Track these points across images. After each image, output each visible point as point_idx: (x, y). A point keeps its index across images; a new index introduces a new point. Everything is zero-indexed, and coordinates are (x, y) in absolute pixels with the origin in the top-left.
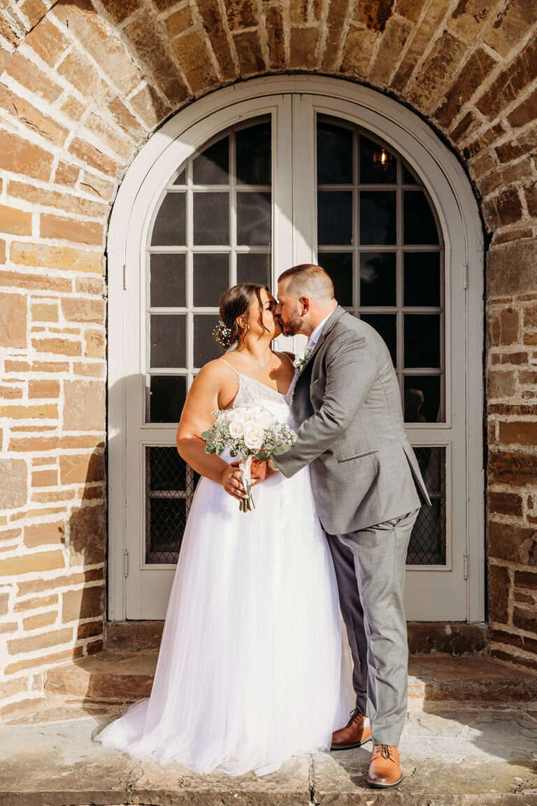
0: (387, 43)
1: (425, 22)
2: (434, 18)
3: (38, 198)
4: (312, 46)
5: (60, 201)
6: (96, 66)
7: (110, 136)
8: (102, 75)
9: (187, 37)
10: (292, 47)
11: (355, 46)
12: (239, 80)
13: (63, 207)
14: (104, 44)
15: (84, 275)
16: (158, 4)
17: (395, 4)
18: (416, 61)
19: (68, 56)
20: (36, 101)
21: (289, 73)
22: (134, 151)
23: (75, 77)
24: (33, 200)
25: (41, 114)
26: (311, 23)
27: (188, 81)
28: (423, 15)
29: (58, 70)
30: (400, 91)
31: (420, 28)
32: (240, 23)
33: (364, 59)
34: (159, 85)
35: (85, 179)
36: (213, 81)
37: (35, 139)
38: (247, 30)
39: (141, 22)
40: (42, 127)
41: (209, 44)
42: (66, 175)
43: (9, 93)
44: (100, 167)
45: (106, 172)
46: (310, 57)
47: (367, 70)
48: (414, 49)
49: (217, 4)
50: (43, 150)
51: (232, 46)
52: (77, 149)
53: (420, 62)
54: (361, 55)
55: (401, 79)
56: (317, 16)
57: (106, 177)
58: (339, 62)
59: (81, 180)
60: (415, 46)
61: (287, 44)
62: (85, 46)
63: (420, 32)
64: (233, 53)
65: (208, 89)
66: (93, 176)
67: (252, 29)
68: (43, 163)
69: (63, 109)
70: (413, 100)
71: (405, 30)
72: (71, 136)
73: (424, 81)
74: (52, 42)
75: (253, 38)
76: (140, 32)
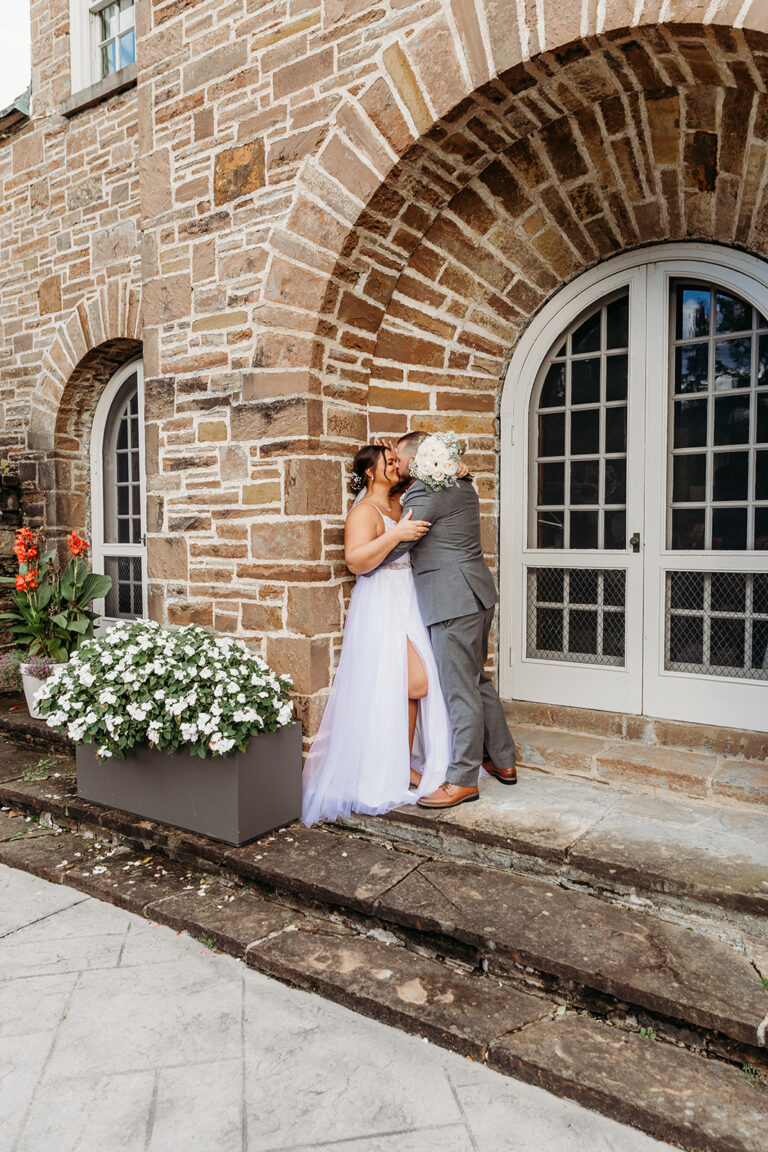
0: (721, 201)
1: (749, 173)
2: (756, 167)
3: (434, 381)
4: (656, 218)
5: (454, 381)
6: (471, 273)
7: (494, 326)
8: (477, 279)
9: (544, 234)
10: (638, 222)
11: (694, 210)
12: (601, 261)
13: (456, 386)
14: (475, 255)
15: (475, 436)
16: (512, 214)
17: (718, 164)
18: (751, 211)
19: (446, 270)
20: (426, 308)
21: (643, 246)
22: (517, 335)
23: (455, 285)
24: (431, 383)
25: (430, 317)
26: (650, 199)
27: (555, 270)
28: (745, 167)
29: (439, 282)
30: (745, 242)
31: (746, 180)
32: (587, 213)
33: (706, 220)
34: (529, 278)
35: (475, 362)
36: (577, 266)
37: (428, 337)
38: (594, 218)
39: (501, 231)
40: (433, 327)
41: (565, 236)
42: (459, 361)
43: (403, 306)
44: (488, 351)
45: (494, 354)
46: (657, 229)
47: (711, 229)
48: (746, 201)
49: (563, 202)
50: (435, 345)
51: (586, 234)
52: (465, 339)
53: (755, 212)
54: (702, 217)
55: (743, 231)
56: (653, 192)
57: (495, 358)
58: (684, 228)
59: (471, 363)
60: (747, 197)
61: (634, 222)
62: (458, 259)
63: (747, 183)
64: (588, 240)
65: (574, 273)
66: (483, 359)
67: (600, 216)
68: (436, 354)
69: (449, 310)
70: (758, 249)
71: (734, 184)
72: (459, 330)
73: (762, 229)
74: (431, 262)
75: (602, 222)
76: (502, 239)
